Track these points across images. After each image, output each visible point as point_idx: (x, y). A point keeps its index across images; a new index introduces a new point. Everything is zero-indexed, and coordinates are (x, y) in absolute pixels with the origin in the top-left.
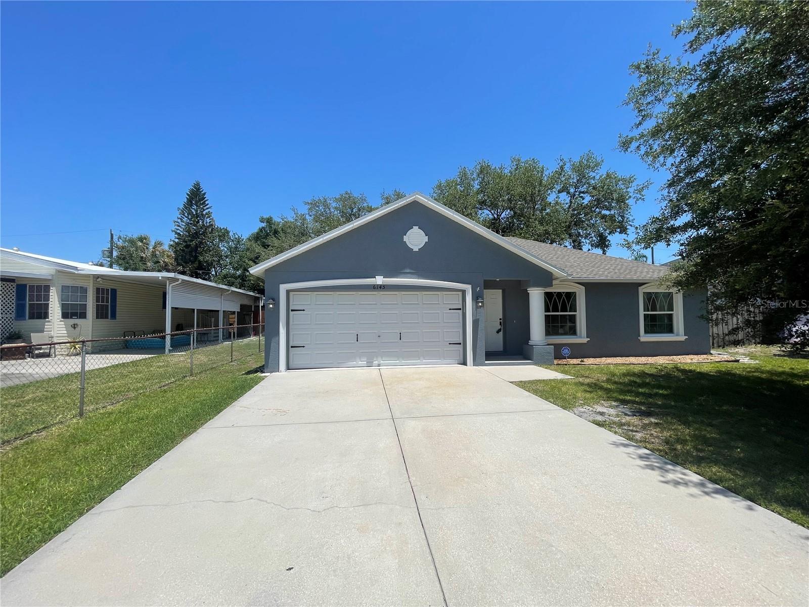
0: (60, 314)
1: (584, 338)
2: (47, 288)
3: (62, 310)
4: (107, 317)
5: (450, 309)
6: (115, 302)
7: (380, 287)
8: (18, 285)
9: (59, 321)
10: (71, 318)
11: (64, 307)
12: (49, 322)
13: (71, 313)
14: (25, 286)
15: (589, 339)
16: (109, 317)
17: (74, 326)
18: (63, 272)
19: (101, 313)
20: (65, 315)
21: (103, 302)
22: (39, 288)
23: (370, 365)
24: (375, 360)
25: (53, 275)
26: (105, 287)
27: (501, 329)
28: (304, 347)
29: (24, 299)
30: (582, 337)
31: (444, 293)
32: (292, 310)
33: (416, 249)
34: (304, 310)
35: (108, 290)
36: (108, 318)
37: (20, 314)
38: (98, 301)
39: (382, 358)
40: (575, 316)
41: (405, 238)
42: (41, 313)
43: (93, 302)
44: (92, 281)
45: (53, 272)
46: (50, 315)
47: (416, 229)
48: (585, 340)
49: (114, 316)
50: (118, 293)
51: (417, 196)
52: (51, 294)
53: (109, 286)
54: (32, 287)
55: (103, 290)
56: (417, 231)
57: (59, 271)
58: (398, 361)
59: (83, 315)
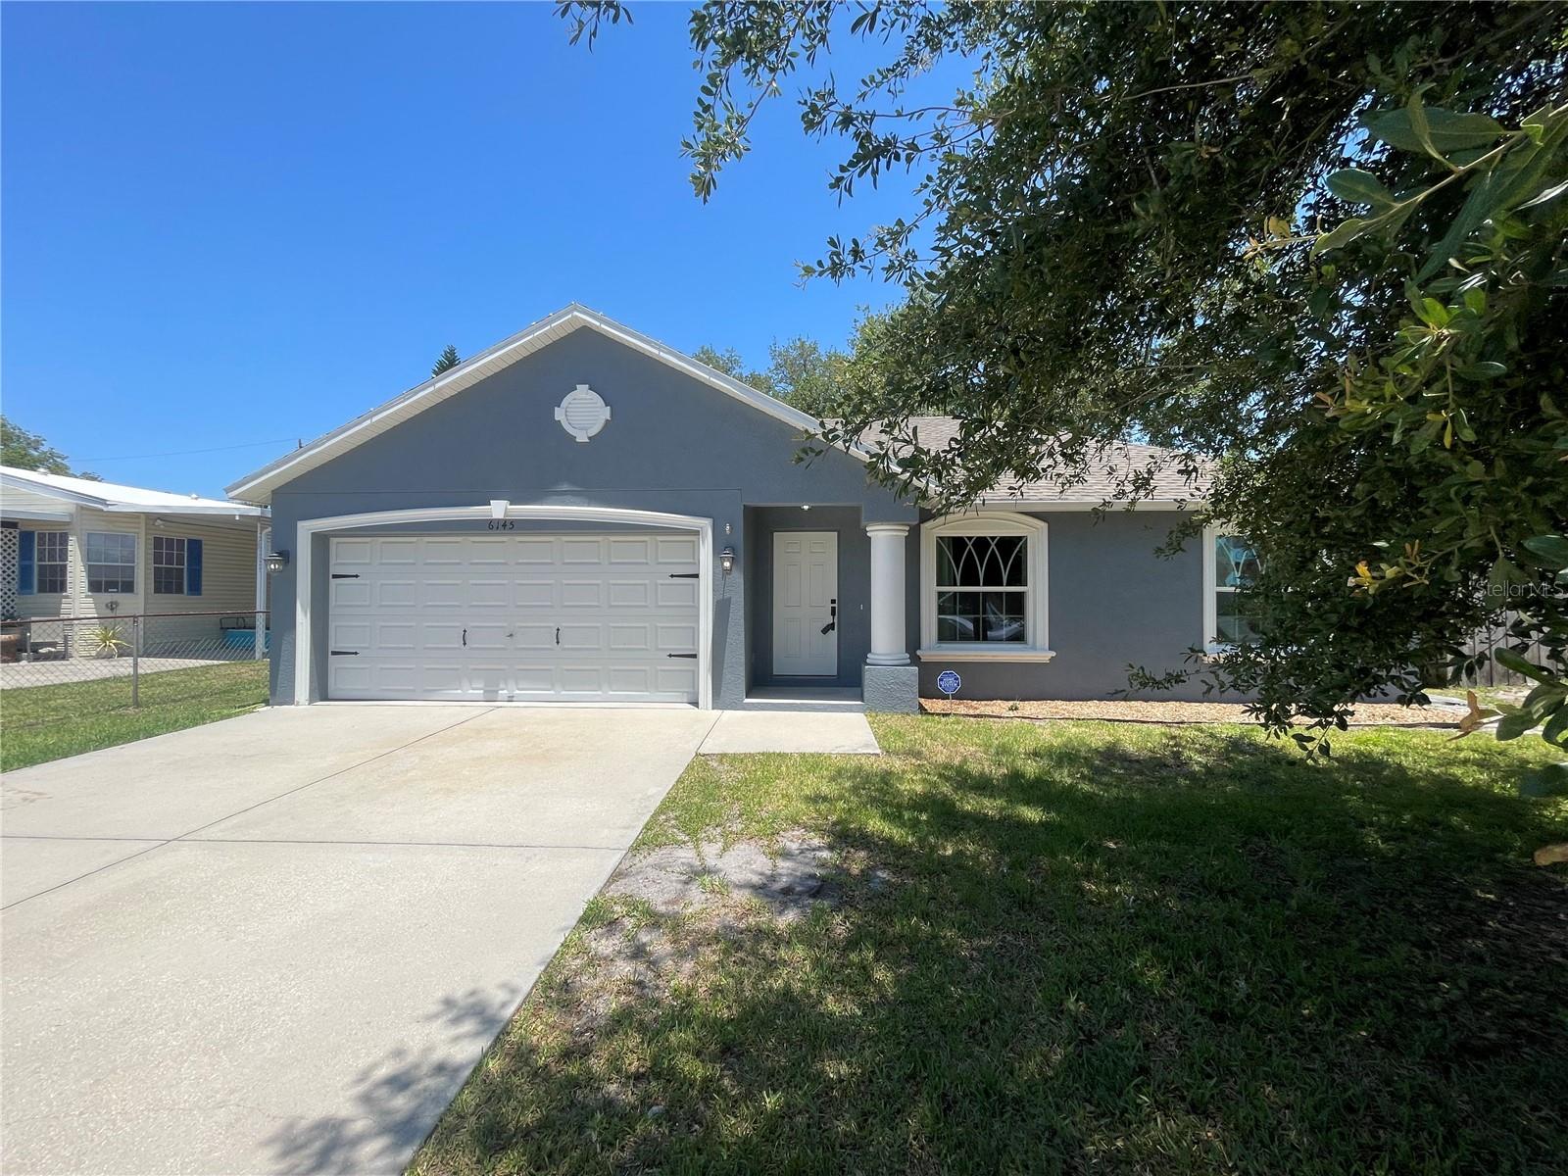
0: (86, 585)
1: (1043, 649)
2: (64, 539)
3: (89, 576)
4: (180, 590)
5: (672, 576)
6: (199, 562)
7: (504, 526)
8: (21, 534)
9: (83, 595)
10: (106, 591)
11: (91, 571)
12: (67, 597)
13: (106, 582)
14: (32, 534)
15: (1054, 654)
16: (185, 591)
17: (112, 606)
18: (91, 510)
19: (165, 583)
20: (95, 586)
21: (170, 561)
22: (52, 536)
23: (490, 697)
24: (502, 686)
25: (71, 515)
26: (175, 537)
27: (833, 624)
28: (356, 653)
29: (31, 558)
30: (1037, 650)
31: (659, 538)
32: (335, 576)
33: (582, 438)
34: (357, 576)
35: (181, 542)
36: (182, 592)
37: (25, 584)
38: (157, 559)
39: (517, 684)
40: (1021, 595)
41: (559, 414)
42: (55, 582)
43: (146, 564)
44: (143, 525)
45: (72, 509)
46: (68, 585)
47: (582, 391)
48: (1045, 656)
49: (195, 588)
50: (204, 547)
51: (576, 313)
52: (70, 548)
53: (185, 534)
54: (42, 536)
55: (170, 542)
56: (584, 396)
57: (82, 508)
58: (552, 692)
59: (128, 587)
